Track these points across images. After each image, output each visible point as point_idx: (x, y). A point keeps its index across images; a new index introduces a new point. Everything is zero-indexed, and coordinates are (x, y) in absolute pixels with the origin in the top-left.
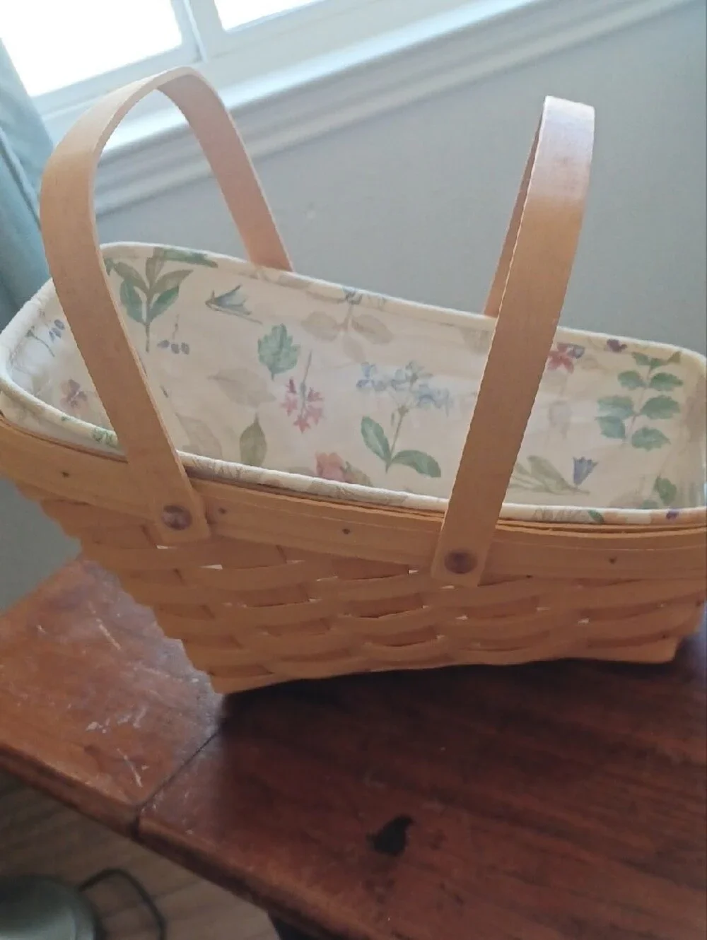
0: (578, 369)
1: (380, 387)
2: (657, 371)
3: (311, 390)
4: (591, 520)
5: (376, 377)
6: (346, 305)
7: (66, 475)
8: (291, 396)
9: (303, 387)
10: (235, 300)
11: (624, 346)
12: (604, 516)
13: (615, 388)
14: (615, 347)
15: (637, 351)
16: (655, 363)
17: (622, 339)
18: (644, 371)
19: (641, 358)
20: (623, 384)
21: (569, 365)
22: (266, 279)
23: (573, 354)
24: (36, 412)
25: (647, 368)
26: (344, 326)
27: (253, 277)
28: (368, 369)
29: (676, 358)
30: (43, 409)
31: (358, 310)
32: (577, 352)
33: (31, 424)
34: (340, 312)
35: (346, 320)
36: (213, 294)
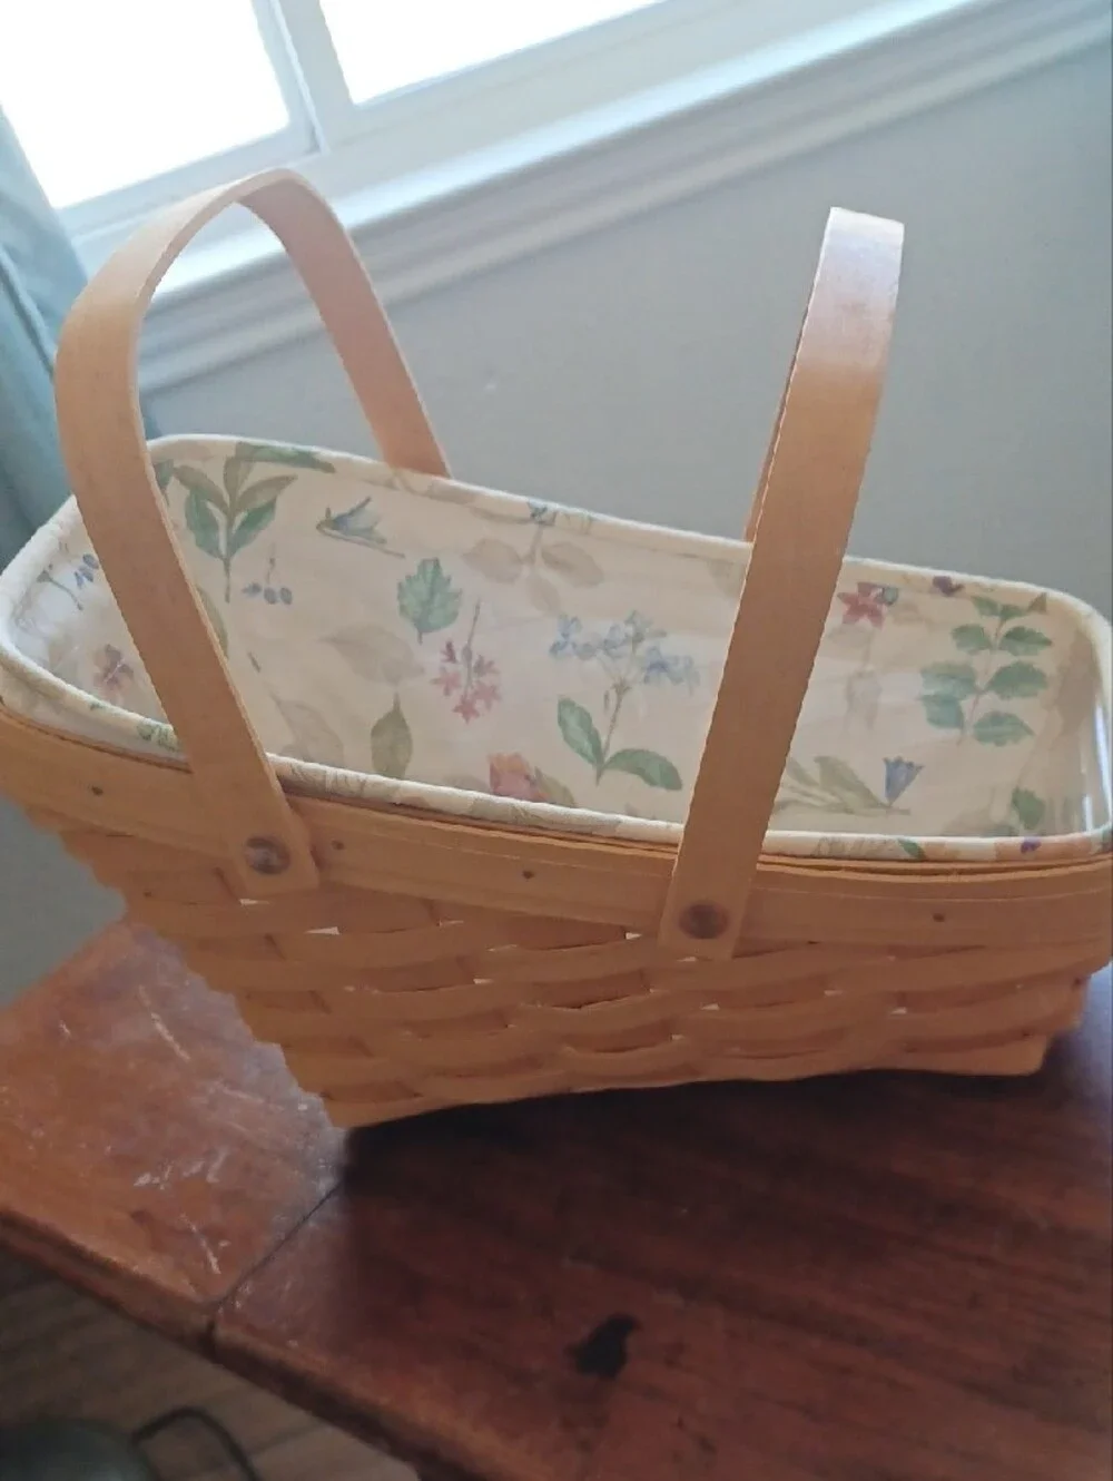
0: (888, 620)
1: (586, 652)
2: (1010, 625)
3: (481, 658)
5: (578, 637)
6: (533, 527)
7: (97, 791)
8: (450, 667)
9: (468, 653)
10: (361, 522)
11: (959, 587)
12: (923, 847)
13: (948, 651)
14: (946, 588)
15: (978, 593)
16: (1007, 612)
17: (956, 577)
18: (991, 625)
19: (986, 604)
20: (959, 646)
21: (875, 616)
22: (409, 489)
23: (882, 599)
24: (51, 696)
25: (997, 619)
26: (530, 559)
27: (390, 485)
28: (569, 624)
29: (1039, 604)
30: (62, 693)
31: (549, 537)
32: (888, 596)
33: (43, 713)
34: (521, 539)
35: (533, 552)
36: (328, 512)
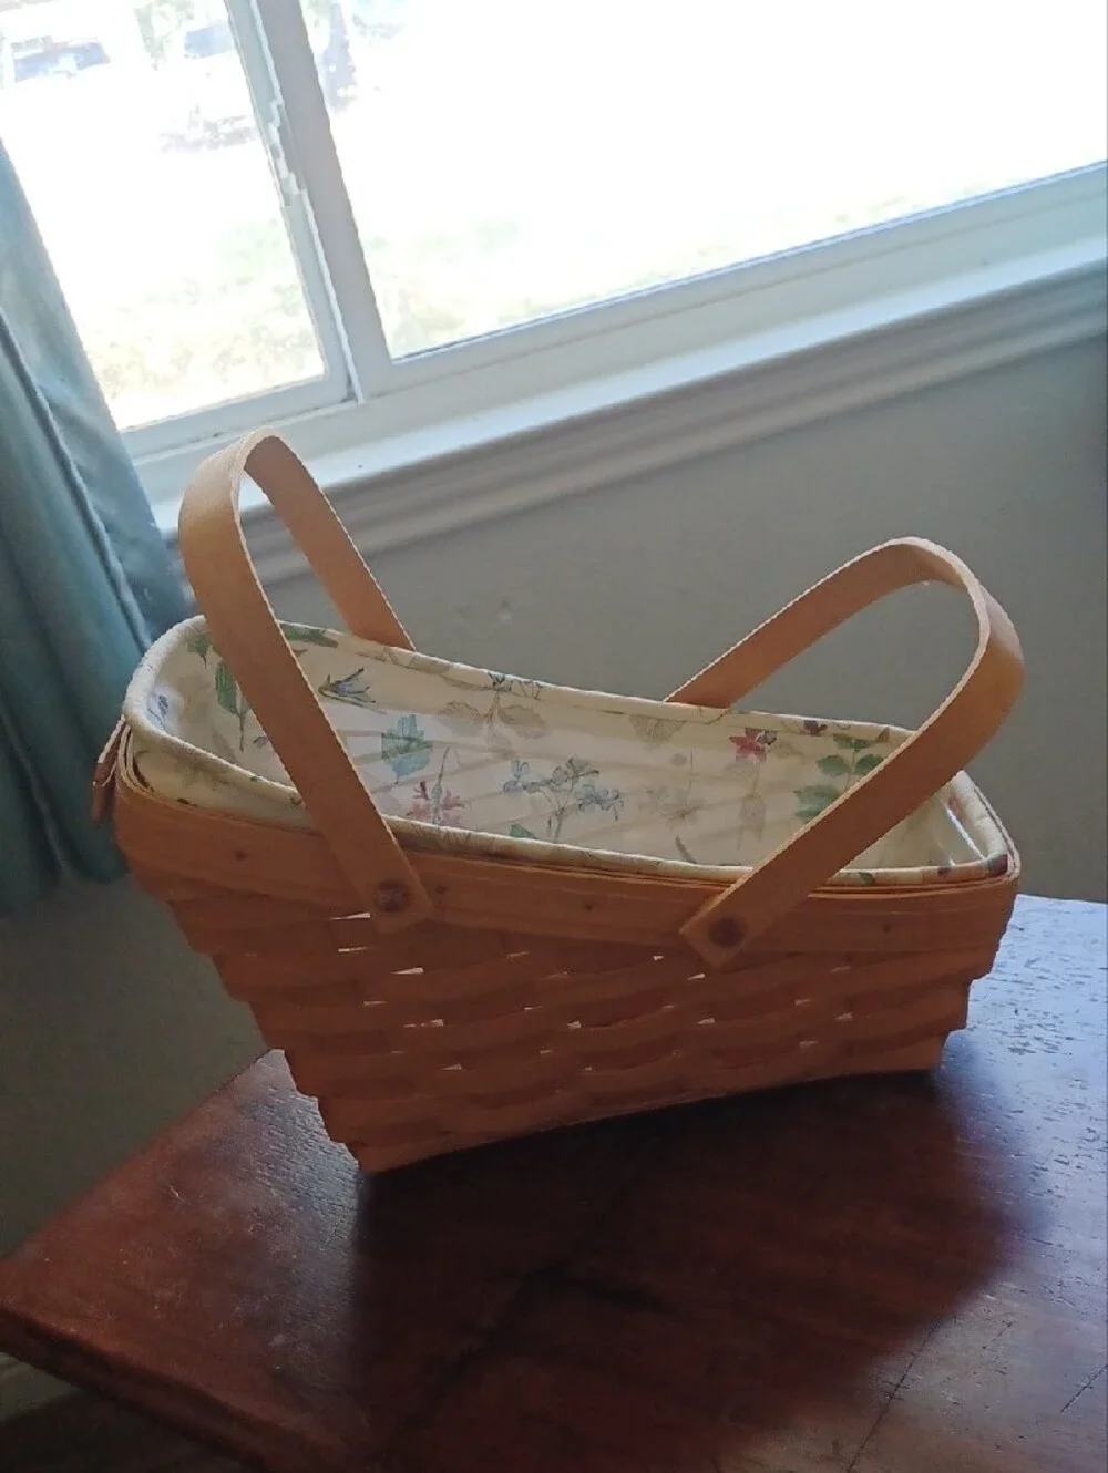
0: (769, 757)
1: (531, 787)
2: (864, 753)
3: (449, 794)
4: (863, 882)
5: (527, 779)
6: (493, 694)
8: (422, 801)
9: (438, 790)
10: (357, 685)
11: (824, 727)
12: (874, 876)
13: (816, 777)
14: (814, 729)
15: (840, 732)
16: (860, 744)
17: (820, 721)
18: (848, 754)
19: (843, 739)
20: (824, 771)
21: (759, 751)
22: (395, 662)
23: (764, 740)
25: (853, 750)
26: (489, 717)
27: (379, 659)
28: (519, 767)
29: (884, 737)
31: (506, 700)
32: (770, 740)
34: (483, 702)
35: (492, 709)
36: (329, 677)
